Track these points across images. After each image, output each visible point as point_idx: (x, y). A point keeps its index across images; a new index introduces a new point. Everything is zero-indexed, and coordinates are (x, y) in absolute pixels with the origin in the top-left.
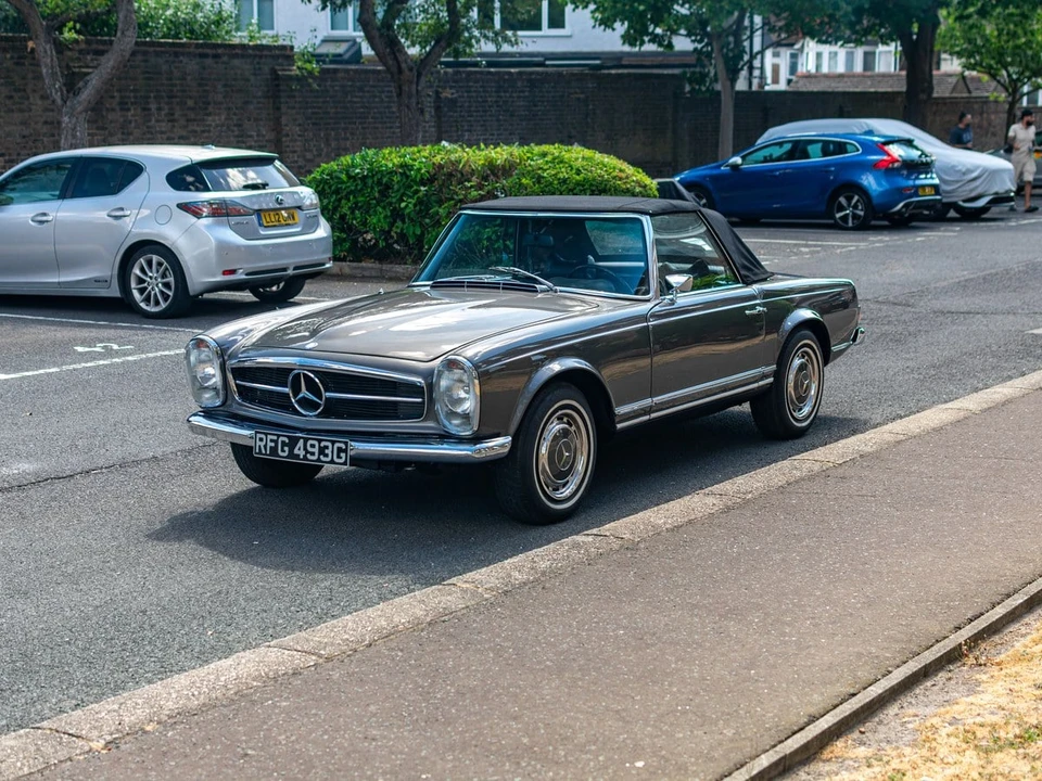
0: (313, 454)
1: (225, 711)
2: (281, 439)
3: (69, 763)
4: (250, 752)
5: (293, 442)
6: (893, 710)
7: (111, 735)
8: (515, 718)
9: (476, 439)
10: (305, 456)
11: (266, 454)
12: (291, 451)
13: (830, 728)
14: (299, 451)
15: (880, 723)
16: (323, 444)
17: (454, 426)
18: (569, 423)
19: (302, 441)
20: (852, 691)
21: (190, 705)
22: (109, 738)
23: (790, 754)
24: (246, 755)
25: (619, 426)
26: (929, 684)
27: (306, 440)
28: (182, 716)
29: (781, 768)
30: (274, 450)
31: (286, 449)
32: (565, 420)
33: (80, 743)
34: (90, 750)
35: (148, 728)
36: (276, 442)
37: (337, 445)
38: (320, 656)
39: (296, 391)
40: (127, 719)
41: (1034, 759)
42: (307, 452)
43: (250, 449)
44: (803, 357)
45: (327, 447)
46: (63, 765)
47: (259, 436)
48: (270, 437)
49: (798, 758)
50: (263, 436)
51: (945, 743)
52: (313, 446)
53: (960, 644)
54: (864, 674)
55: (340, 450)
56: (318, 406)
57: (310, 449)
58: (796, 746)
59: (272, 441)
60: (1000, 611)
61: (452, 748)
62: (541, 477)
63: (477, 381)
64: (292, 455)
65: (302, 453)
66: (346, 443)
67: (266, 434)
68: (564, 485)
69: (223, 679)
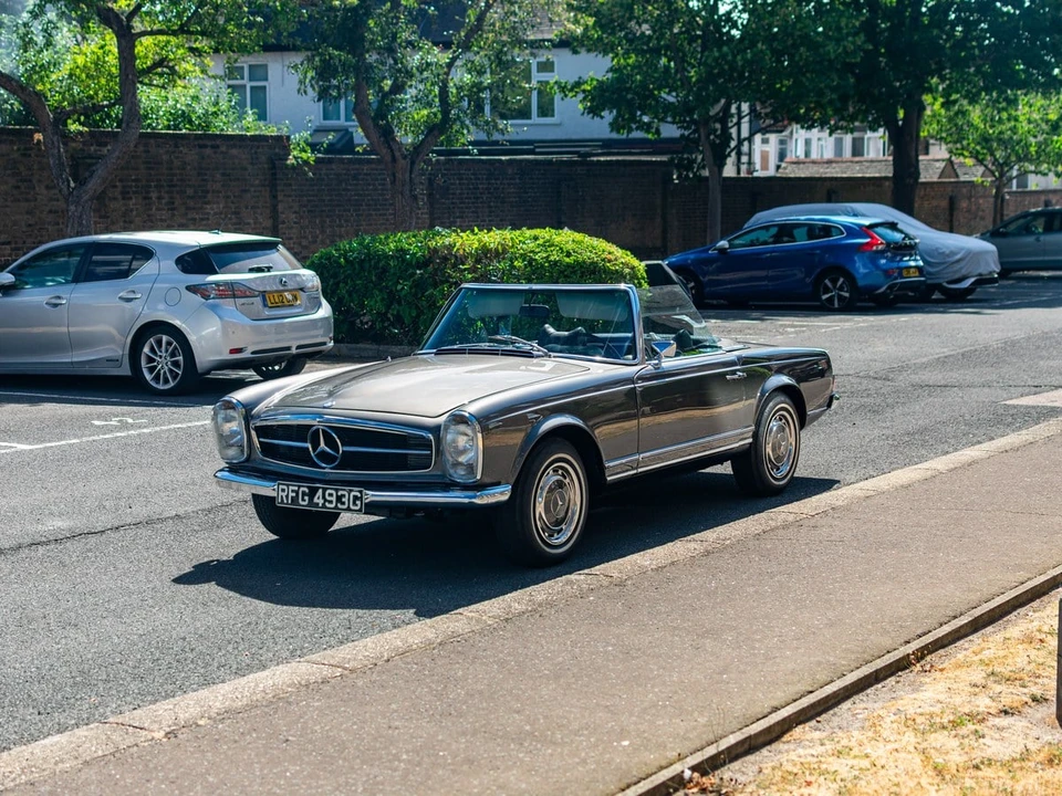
0: (331, 502)
1: (266, 710)
2: (302, 489)
3: (135, 748)
4: (290, 738)
5: (313, 492)
6: (846, 705)
7: (170, 726)
8: (518, 712)
9: (480, 487)
10: (324, 504)
11: (287, 504)
12: (311, 499)
13: (790, 716)
15: (835, 714)
16: (339, 494)
17: (459, 475)
18: (563, 475)
19: (320, 491)
20: (811, 689)
21: (235, 705)
22: (168, 730)
23: (755, 735)
24: (287, 740)
25: (609, 479)
26: (879, 686)
27: (324, 490)
28: (228, 714)
29: (746, 746)
31: (306, 498)
32: (560, 472)
33: (144, 733)
34: (153, 738)
35: (201, 722)
36: (297, 492)
37: (353, 494)
38: (345, 669)
39: (316, 444)
40: (182, 716)
41: (963, 737)
42: (325, 500)
43: (273, 499)
44: (781, 420)
45: (344, 496)
46: (131, 750)
48: (291, 488)
49: (761, 740)
50: (285, 487)
51: (888, 726)
52: (331, 495)
53: (908, 655)
54: (822, 677)
55: (356, 498)
56: (336, 458)
58: (760, 729)
59: (293, 491)
60: (946, 629)
61: (464, 734)
62: (538, 523)
63: (480, 435)
65: (321, 502)
66: (361, 492)
67: (288, 486)
68: (559, 531)
69: (261, 685)
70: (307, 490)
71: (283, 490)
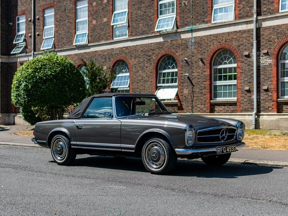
2: (224, 148)
11: (221, 153)
12: (226, 150)
14: (228, 150)
30: (223, 152)
31: (225, 150)
36: (223, 149)
47: (218, 148)
50: (219, 148)
57: (230, 149)
59: (222, 149)
64: (227, 152)
67: (220, 147)
70: (225, 148)
71: (219, 149)
